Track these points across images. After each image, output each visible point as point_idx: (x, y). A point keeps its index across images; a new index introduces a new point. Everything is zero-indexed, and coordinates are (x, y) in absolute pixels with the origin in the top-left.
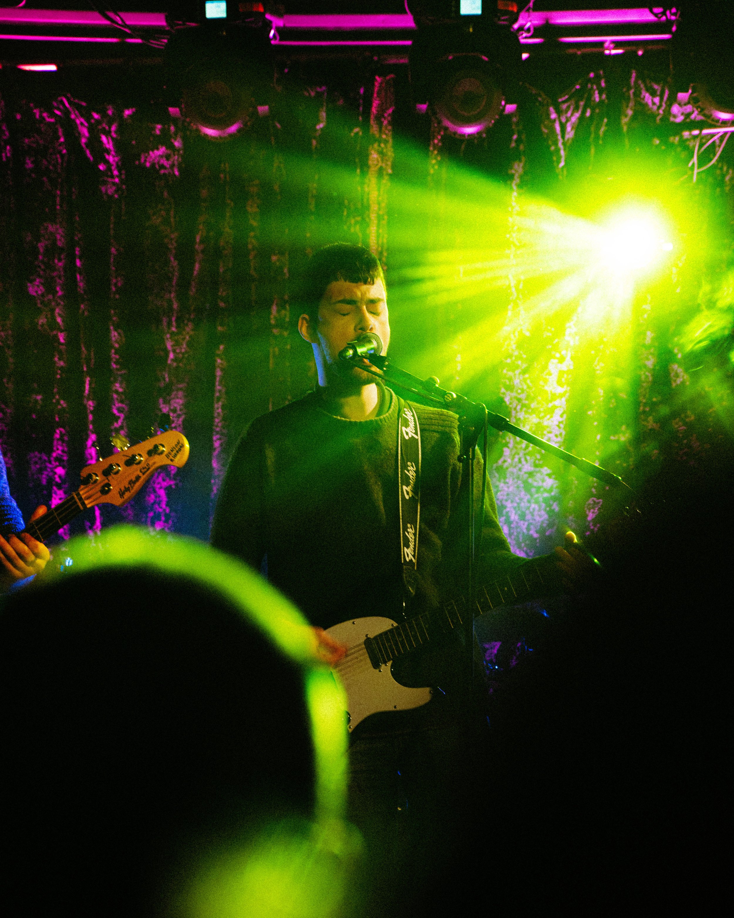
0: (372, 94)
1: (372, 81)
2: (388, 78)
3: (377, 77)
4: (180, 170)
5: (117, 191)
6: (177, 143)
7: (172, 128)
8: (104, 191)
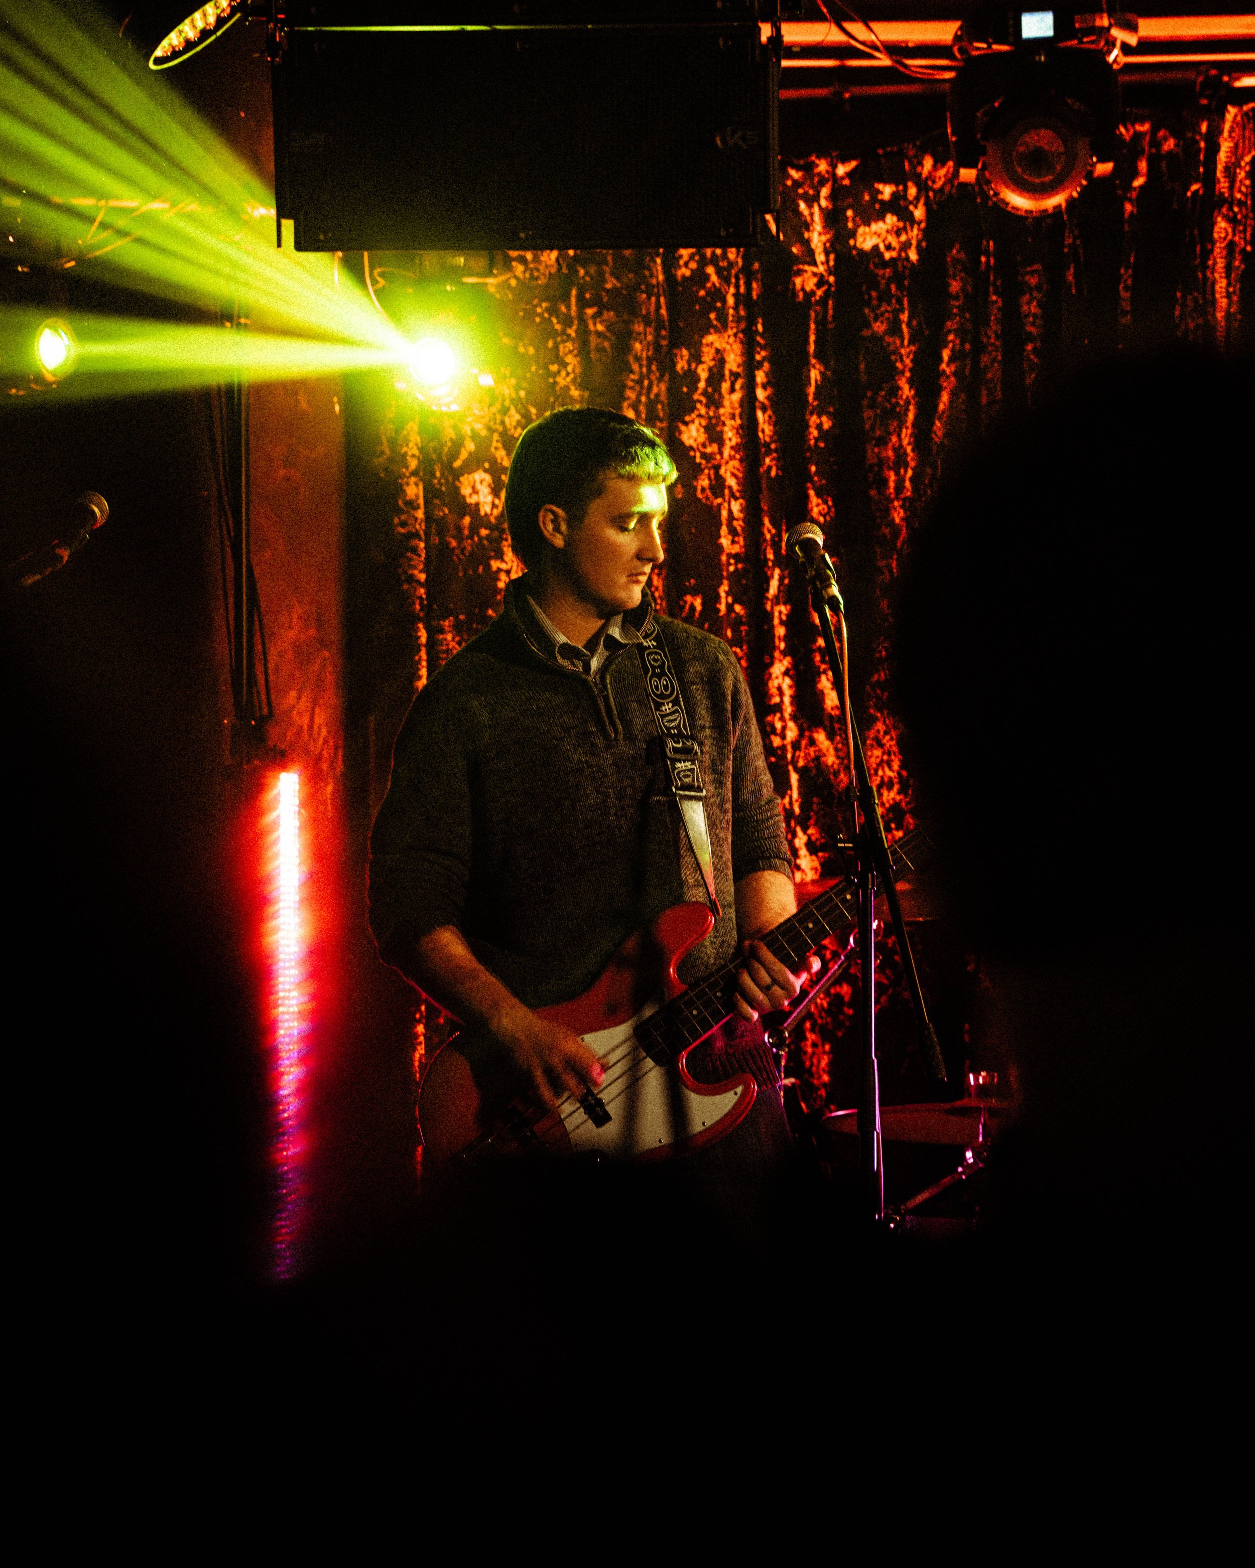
0: (1221, 132)
1: (1221, 114)
2: (1245, 108)
3: (1230, 108)
4: (919, 253)
5: (819, 285)
6: (919, 213)
7: (912, 191)
8: (798, 286)
